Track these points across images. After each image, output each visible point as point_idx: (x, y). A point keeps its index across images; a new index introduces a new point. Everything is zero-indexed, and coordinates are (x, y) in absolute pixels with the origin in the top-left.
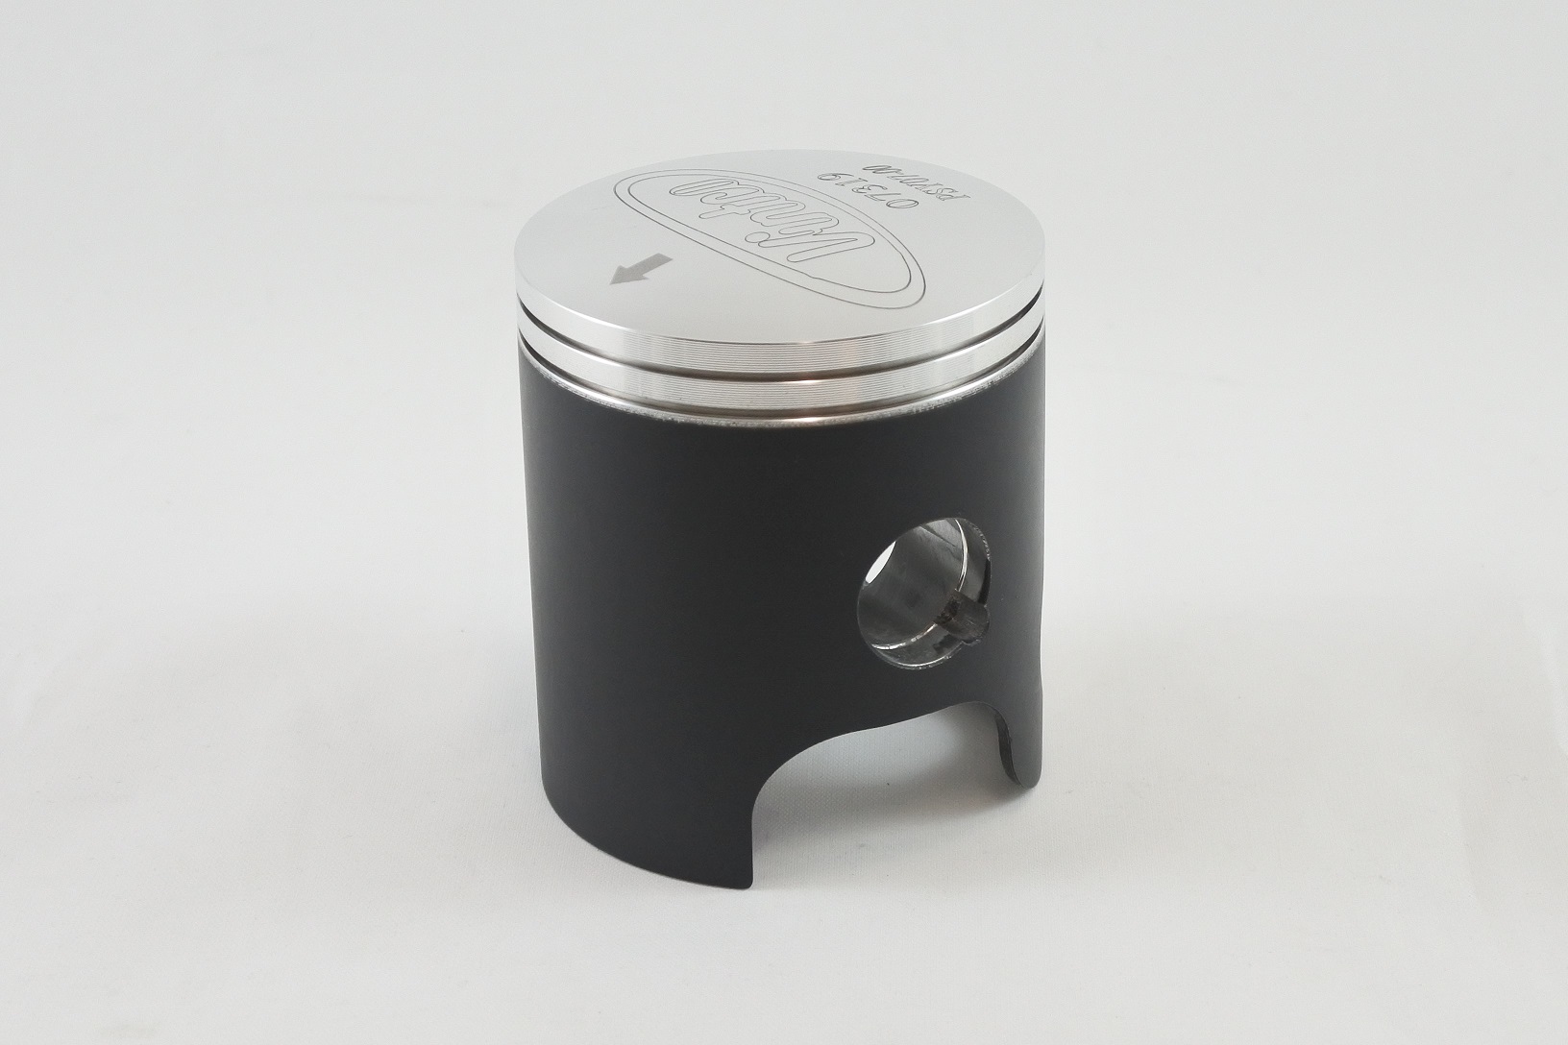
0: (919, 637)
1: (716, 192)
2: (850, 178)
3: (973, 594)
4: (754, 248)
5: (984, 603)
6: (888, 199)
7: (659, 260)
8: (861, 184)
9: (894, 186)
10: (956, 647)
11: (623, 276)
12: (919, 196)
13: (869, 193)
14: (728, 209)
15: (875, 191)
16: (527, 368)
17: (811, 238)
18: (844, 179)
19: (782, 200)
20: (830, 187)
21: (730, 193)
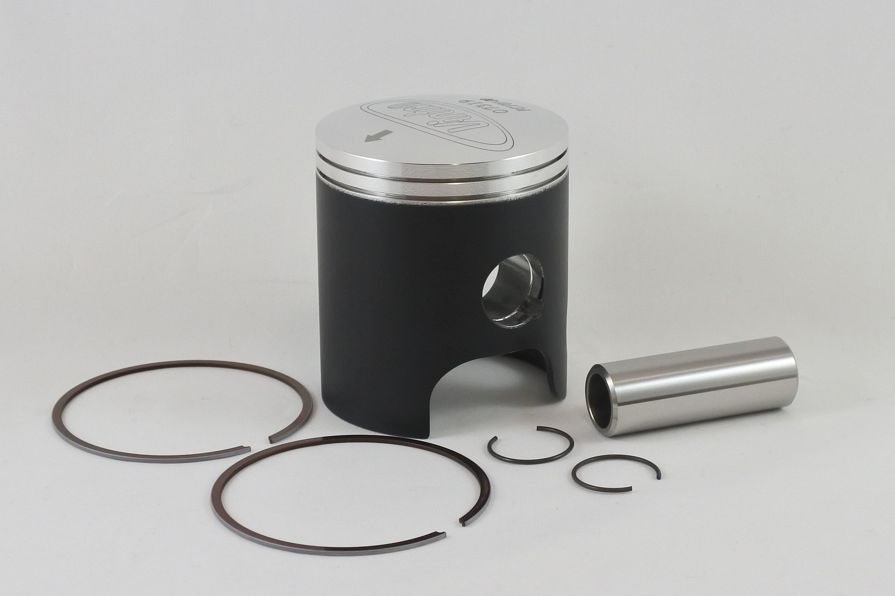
0: (509, 316)
1: (411, 107)
2: (474, 102)
3: (536, 296)
4: (432, 127)
5: (541, 299)
6: (494, 109)
7: (386, 133)
8: (479, 104)
9: (495, 105)
10: (528, 320)
11: (369, 139)
12: (507, 109)
13: (484, 107)
14: (417, 113)
15: (486, 107)
16: (320, 184)
17: (458, 123)
18: (471, 103)
19: (443, 109)
20: (465, 105)
21: (418, 107)
